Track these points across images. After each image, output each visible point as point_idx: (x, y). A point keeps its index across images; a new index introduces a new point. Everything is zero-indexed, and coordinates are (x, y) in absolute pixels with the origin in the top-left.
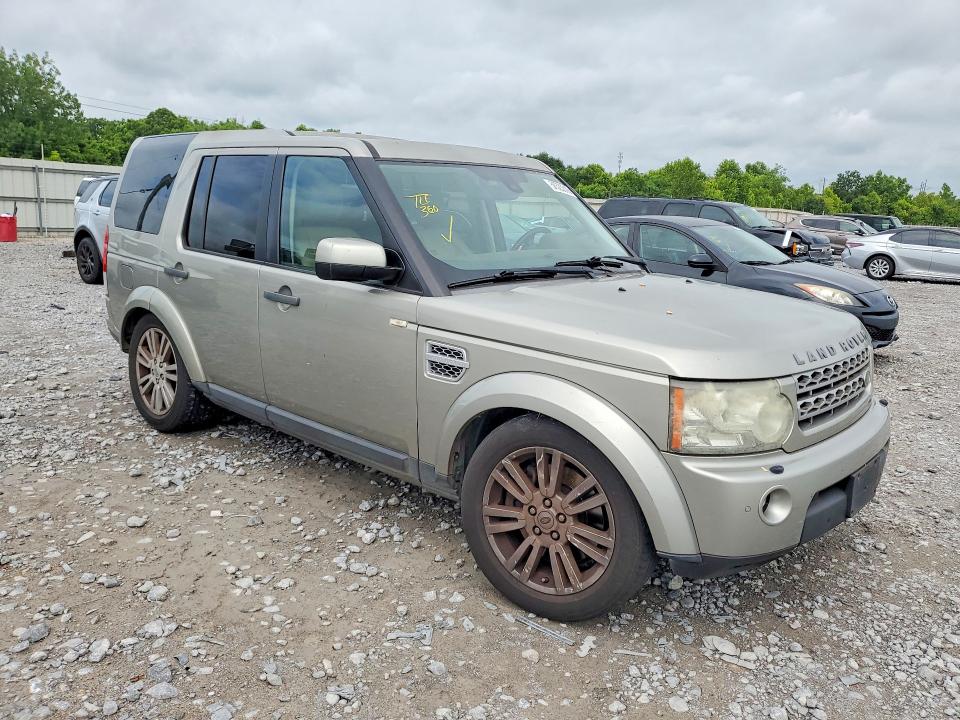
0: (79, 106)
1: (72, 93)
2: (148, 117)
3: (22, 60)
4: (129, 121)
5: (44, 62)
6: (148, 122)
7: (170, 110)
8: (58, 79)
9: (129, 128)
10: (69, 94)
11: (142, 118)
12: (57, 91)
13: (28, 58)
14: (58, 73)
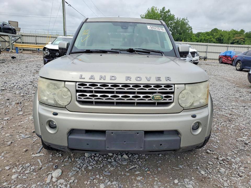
0: (192, 29)
1: (191, 26)
2: (211, 31)
3: (181, 19)
4: (206, 32)
5: (186, 20)
6: (211, 32)
7: (217, 28)
8: (188, 23)
9: (206, 34)
10: (190, 27)
11: (210, 31)
12: (188, 26)
13: (183, 19)
14: (189, 22)
